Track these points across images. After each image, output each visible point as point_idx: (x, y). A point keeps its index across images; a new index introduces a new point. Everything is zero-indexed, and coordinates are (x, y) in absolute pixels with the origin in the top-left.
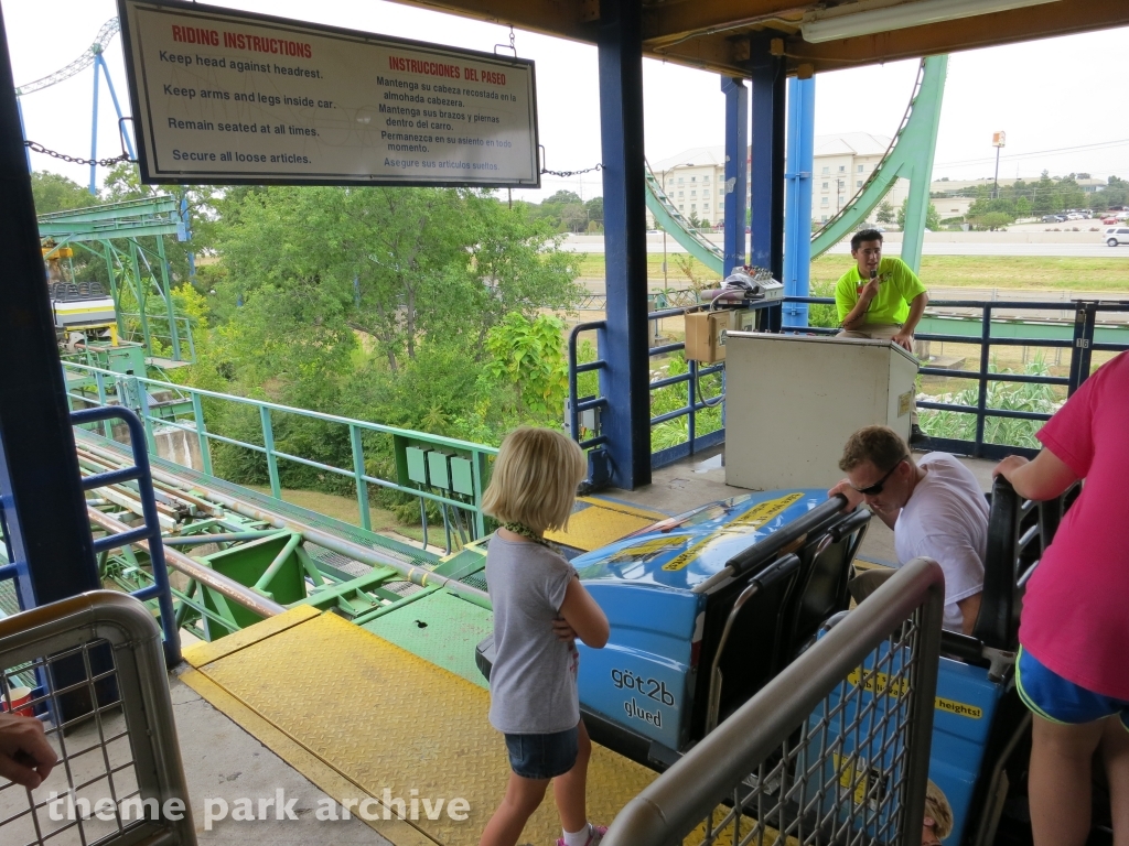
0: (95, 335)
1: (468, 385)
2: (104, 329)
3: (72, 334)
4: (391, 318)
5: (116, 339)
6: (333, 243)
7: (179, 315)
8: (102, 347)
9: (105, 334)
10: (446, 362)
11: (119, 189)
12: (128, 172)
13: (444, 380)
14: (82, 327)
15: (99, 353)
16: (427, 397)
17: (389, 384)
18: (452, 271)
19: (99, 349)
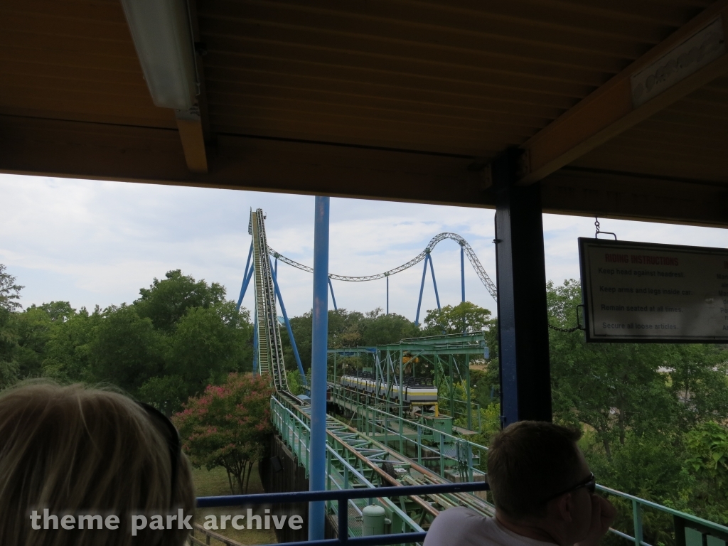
0: (427, 409)
1: (670, 473)
2: (430, 406)
3: (414, 408)
4: (606, 415)
5: (437, 413)
6: (571, 362)
7: (458, 399)
8: (430, 417)
9: (431, 409)
10: (652, 454)
11: (432, 324)
12: (437, 315)
13: (651, 467)
14: (419, 403)
15: (428, 420)
16: (636, 479)
17: (607, 465)
18: (656, 386)
19: (428, 417)
